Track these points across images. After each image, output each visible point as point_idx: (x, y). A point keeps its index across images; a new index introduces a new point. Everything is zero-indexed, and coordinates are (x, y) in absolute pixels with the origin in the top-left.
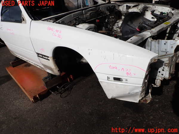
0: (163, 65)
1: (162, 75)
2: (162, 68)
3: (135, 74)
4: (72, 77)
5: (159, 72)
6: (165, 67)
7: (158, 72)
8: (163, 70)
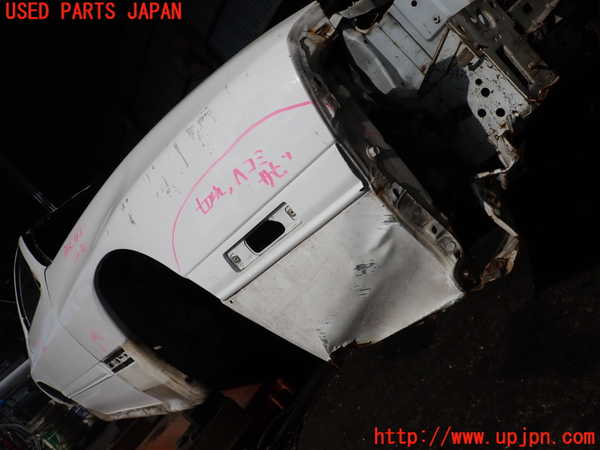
0: (468, 74)
1: (500, 112)
2: (473, 86)
3: (289, 155)
4: (284, 387)
5: (482, 113)
6: (479, 73)
7: (480, 119)
8: (486, 92)
